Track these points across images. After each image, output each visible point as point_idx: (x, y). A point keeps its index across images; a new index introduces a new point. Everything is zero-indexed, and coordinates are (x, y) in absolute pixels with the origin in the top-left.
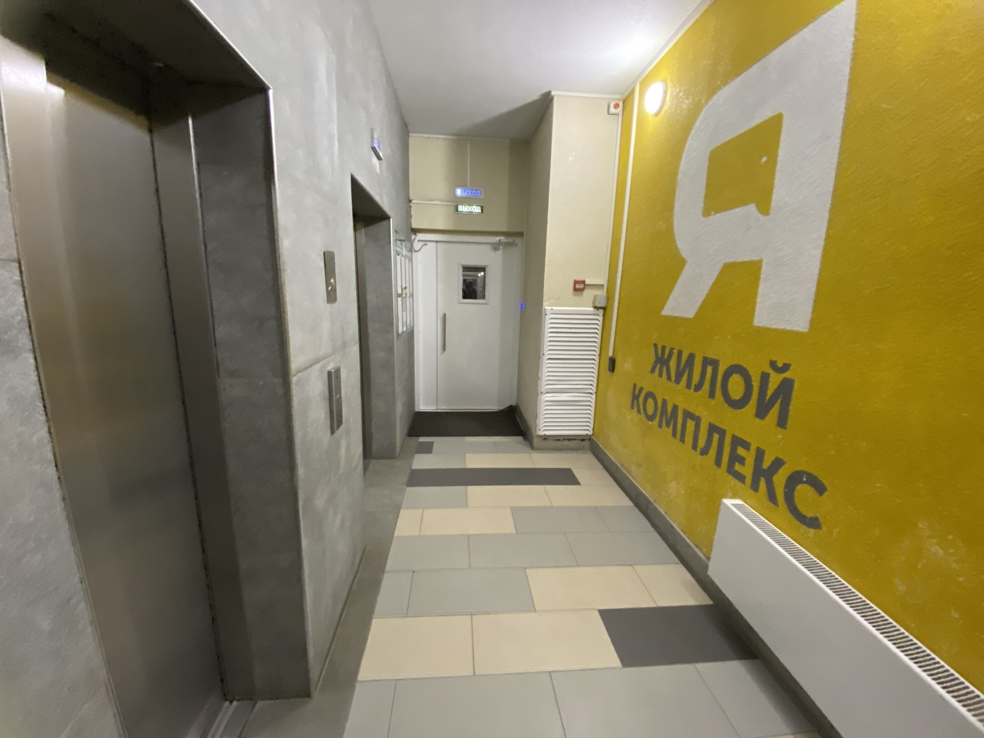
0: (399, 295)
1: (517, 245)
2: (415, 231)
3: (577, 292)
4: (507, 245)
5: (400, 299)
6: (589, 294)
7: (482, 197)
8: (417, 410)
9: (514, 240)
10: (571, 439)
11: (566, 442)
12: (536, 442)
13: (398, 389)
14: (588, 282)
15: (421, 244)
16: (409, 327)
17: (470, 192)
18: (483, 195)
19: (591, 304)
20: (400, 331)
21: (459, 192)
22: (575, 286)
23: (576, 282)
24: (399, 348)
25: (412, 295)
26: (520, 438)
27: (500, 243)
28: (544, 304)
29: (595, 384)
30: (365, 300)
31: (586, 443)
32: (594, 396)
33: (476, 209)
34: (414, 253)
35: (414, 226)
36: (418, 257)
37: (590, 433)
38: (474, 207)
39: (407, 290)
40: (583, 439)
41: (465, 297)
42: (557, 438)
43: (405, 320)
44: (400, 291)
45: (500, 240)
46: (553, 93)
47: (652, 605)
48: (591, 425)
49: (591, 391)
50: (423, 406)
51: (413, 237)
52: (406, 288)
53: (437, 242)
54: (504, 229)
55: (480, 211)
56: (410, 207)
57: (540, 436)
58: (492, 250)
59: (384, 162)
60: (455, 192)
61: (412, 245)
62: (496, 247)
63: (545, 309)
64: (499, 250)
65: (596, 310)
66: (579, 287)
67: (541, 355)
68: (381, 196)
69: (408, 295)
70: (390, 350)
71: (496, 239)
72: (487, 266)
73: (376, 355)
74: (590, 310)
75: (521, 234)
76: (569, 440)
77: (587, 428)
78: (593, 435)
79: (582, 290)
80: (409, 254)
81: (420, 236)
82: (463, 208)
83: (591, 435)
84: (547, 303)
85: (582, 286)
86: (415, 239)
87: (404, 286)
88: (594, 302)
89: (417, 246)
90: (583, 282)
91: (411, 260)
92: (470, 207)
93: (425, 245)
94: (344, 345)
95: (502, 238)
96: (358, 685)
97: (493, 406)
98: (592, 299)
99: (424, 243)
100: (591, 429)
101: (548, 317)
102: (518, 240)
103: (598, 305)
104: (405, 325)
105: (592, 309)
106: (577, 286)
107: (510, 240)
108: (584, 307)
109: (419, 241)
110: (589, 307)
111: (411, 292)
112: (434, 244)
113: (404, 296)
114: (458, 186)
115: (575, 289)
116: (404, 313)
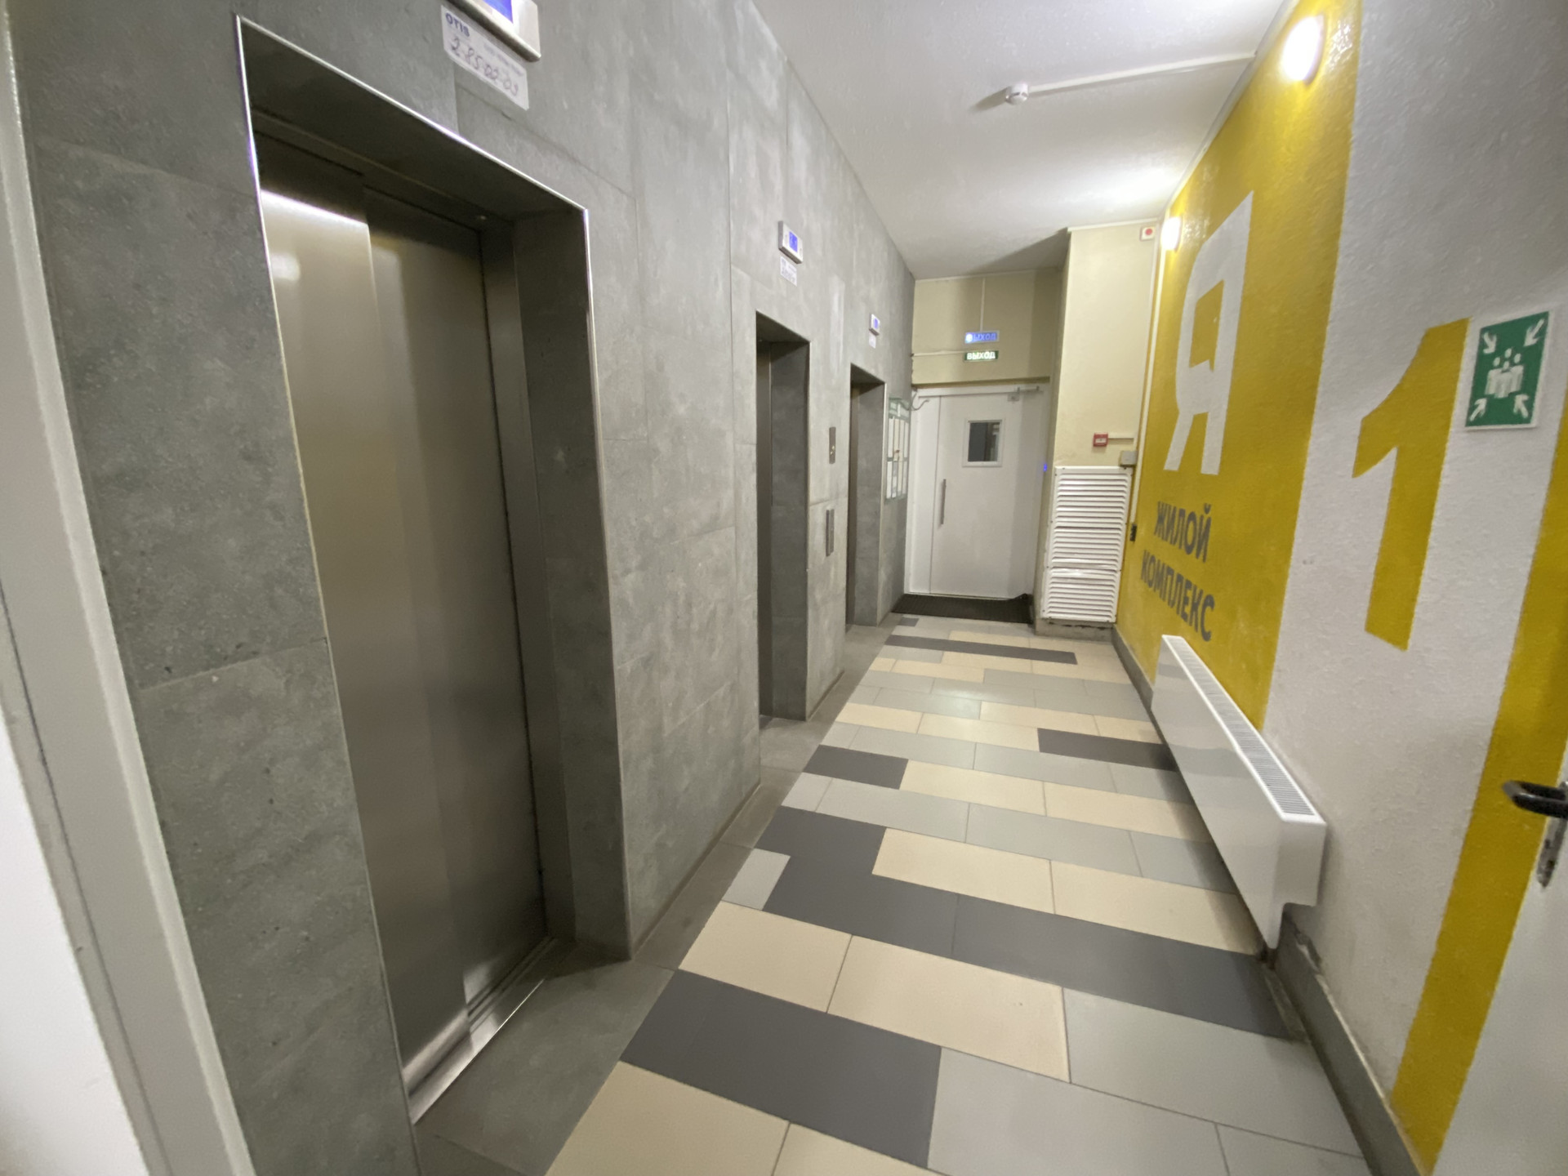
0: (889, 459)
1: (1042, 392)
2: (916, 387)
3: (1096, 448)
4: (1028, 392)
5: (890, 463)
6: (1113, 450)
7: (998, 340)
8: (906, 592)
9: (1038, 388)
10: (1086, 626)
11: (1080, 630)
12: (1039, 625)
13: (883, 555)
14: (1112, 435)
15: (922, 400)
16: (899, 494)
17: (983, 337)
18: (998, 337)
19: (1117, 461)
20: (889, 496)
21: (969, 338)
22: (1094, 441)
23: (1096, 437)
24: (886, 515)
25: (907, 459)
26: (1025, 626)
27: (1019, 392)
28: (1054, 463)
29: (1120, 559)
30: (856, 465)
31: (1106, 633)
32: (1118, 575)
33: (989, 355)
34: (913, 413)
35: (916, 380)
36: (917, 416)
37: (1112, 620)
38: (987, 353)
39: (901, 454)
40: (1102, 627)
41: (973, 457)
42: (1068, 624)
43: (895, 485)
44: (890, 455)
45: (1019, 389)
46: (1069, 230)
47: (1095, 734)
48: (1114, 611)
49: (1115, 569)
50: (912, 587)
51: (913, 393)
52: (898, 451)
53: (940, 396)
54: (1024, 374)
55: (994, 357)
56: (912, 361)
57: (1045, 619)
58: (1009, 401)
59: (881, 337)
60: (964, 338)
61: (911, 404)
62: (1013, 397)
63: (1055, 469)
64: (1018, 400)
65: (1122, 468)
66: (1101, 442)
67: (1049, 523)
68: (876, 368)
69: (901, 460)
70: (877, 514)
71: (1012, 388)
72: (1001, 420)
73: (863, 519)
74: (1113, 470)
75: (1045, 380)
76: (1083, 627)
77: (1108, 614)
78: (1116, 623)
79: (1104, 445)
80: (906, 413)
81: (922, 392)
82: (973, 356)
83: (1112, 623)
84: (1058, 461)
85: (1104, 441)
86: (915, 396)
87: (896, 449)
88: (1120, 459)
89: (916, 403)
90: (1105, 436)
91: (908, 420)
92: (981, 354)
93: (926, 401)
94: (837, 496)
95: (1023, 387)
96: (835, 723)
97: (1003, 595)
98: (1118, 455)
99: (925, 399)
100: (1113, 615)
101: (1057, 478)
102: (1042, 386)
103: (1125, 463)
104: (895, 490)
105: (1117, 467)
106: (1098, 441)
107: (1033, 387)
108: (1108, 465)
109: (920, 397)
110: (1113, 465)
111: (906, 456)
112: (937, 399)
113: (895, 459)
114: (969, 331)
115: (1095, 445)
116: (895, 479)
